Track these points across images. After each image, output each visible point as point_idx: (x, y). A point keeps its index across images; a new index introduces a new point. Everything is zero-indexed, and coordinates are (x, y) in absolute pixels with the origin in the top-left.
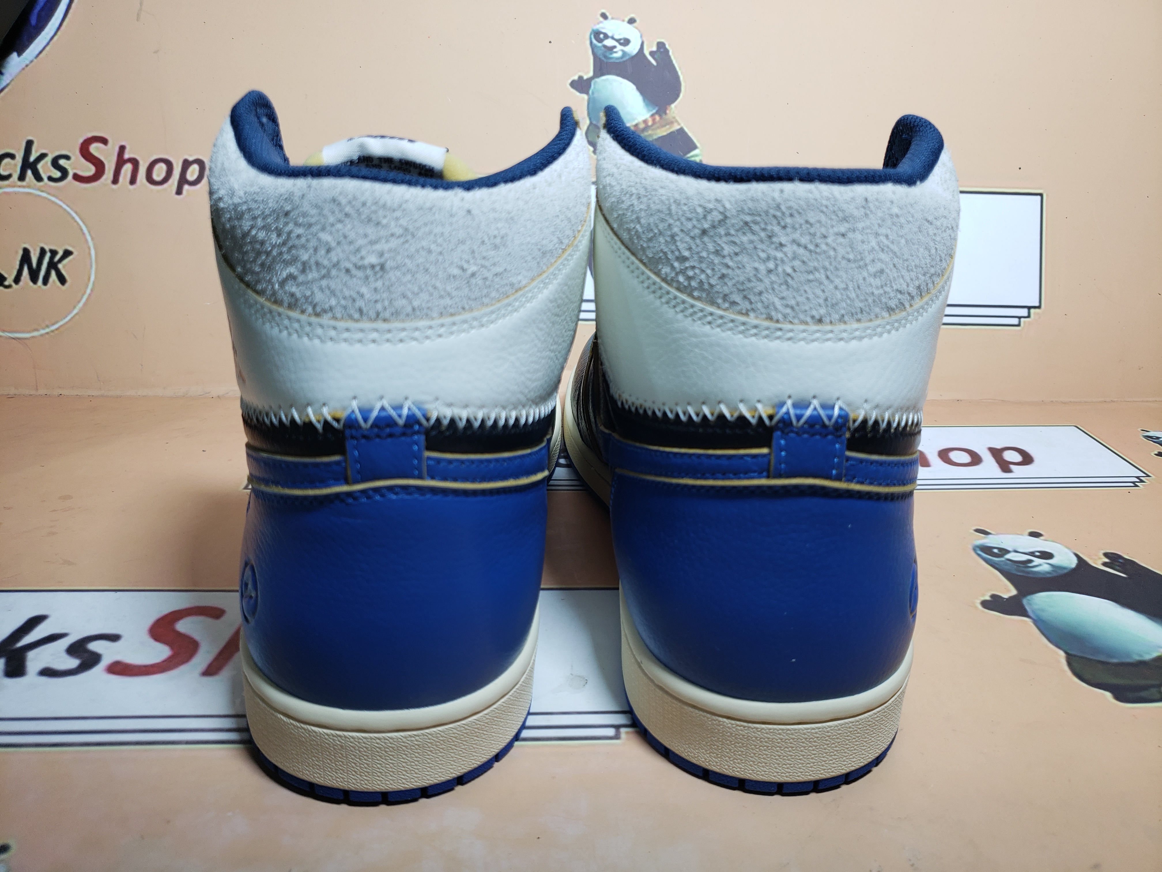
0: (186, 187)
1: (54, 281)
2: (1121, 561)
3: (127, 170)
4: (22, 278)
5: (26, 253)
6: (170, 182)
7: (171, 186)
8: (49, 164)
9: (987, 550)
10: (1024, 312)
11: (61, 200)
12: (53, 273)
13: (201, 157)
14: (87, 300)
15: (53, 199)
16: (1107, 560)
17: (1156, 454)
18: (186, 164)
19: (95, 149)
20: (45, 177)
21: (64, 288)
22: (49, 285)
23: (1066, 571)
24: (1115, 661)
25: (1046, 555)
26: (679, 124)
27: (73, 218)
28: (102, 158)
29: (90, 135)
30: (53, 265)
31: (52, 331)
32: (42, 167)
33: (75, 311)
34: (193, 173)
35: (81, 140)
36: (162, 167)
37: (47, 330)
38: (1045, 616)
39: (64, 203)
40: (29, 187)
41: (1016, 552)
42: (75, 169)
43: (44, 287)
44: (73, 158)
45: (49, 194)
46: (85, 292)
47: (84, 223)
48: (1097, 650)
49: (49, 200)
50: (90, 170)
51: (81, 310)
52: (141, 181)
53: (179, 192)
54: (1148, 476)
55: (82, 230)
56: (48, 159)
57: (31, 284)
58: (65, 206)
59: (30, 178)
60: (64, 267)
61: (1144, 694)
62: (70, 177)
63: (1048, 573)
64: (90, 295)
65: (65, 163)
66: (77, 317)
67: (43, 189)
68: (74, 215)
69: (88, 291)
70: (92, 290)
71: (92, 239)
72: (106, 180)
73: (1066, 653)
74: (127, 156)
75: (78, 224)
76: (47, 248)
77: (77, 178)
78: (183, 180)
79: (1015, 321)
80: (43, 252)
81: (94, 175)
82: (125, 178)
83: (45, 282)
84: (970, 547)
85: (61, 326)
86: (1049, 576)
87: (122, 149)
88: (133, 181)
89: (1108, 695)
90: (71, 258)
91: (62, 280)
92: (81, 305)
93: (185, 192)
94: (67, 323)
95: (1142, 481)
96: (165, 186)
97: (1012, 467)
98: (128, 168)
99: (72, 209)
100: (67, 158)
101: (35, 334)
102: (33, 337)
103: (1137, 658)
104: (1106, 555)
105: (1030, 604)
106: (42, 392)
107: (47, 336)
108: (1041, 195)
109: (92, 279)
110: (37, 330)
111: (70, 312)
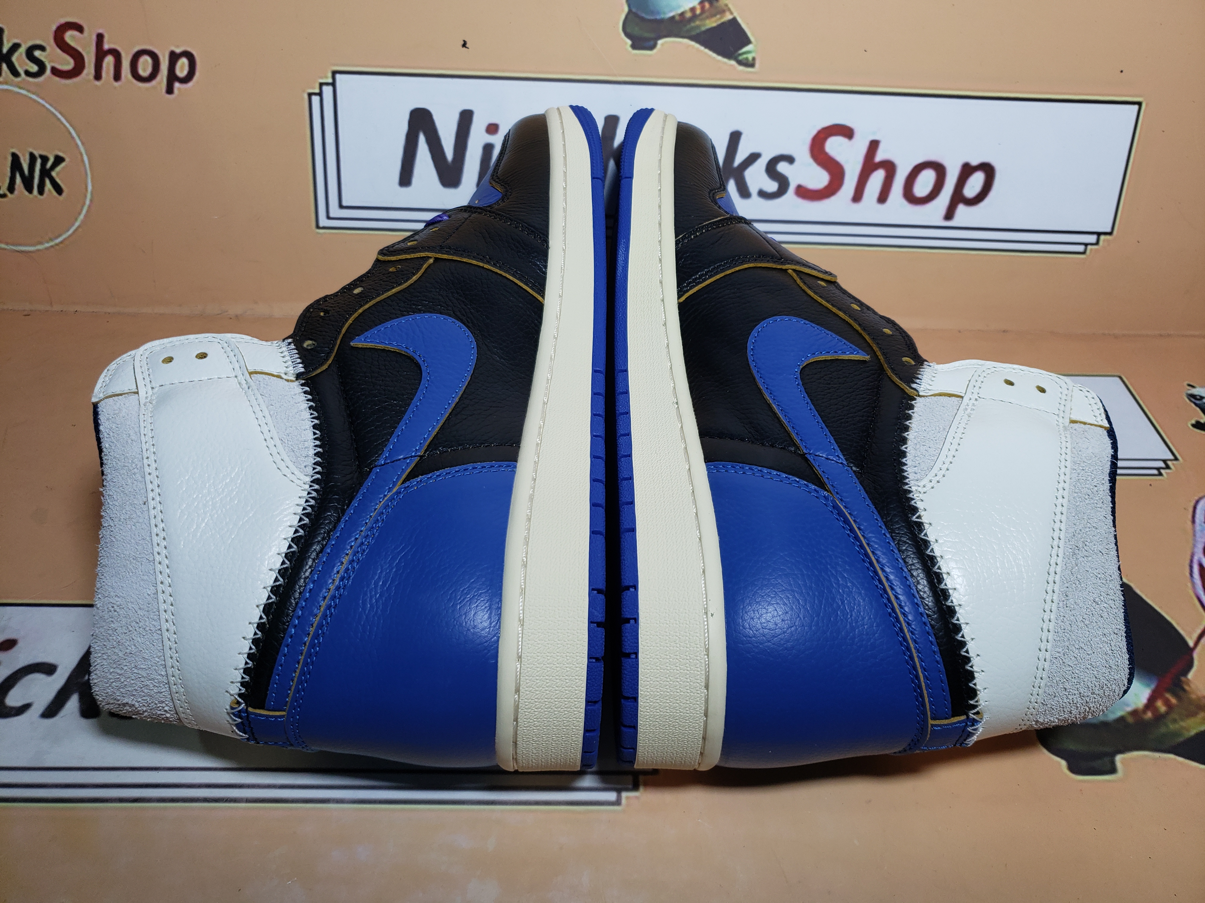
0: (177, 85)
1: (49, 190)
3: (108, 64)
4: (16, 187)
5: (15, 158)
6: (159, 78)
7: (160, 83)
8: (24, 56)
10: (1093, 239)
11: (43, 99)
14: (88, 211)
15: (34, 97)
17: (1193, 425)
19: (70, 36)
20: (21, 71)
21: (61, 198)
22: (45, 195)
26: (732, 13)
27: (59, 119)
28: (80, 49)
29: (63, 21)
31: (57, 245)
32: (17, 59)
33: (77, 224)
34: (182, 68)
35: (54, 28)
36: (147, 61)
39: (46, 102)
40: (6, 83)
42: (53, 61)
44: (48, 49)
45: (29, 91)
46: (84, 204)
47: (71, 125)
49: (30, 98)
51: (83, 222)
52: (126, 77)
53: (170, 90)
54: (1176, 459)
55: (70, 133)
56: (22, 50)
57: (26, 193)
59: (6, 73)
60: (58, 174)
62: (48, 71)
64: (89, 206)
65: (41, 55)
66: (80, 230)
67: (22, 86)
68: (59, 116)
69: (88, 202)
70: (91, 201)
71: (83, 143)
74: (106, 47)
75: (65, 126)
76: (36, 153)
77: (55, 72)
79: (1081, 248)
81: (74, 68)
82: (107, 73)
85: (65, 239)
87: (100, 38)
90: (63, 165)
91: (59, 190)
92: (82, 217)
93: (176, 91)
95: (1168, 467)
96: (154, 83)
100: (42, 48)
102: (38, 250)
106: (57, 308)
107: (52, 249)
108: (1139, 104)
109: (90, 188)
110: (41, 243)
111: (73, 225)
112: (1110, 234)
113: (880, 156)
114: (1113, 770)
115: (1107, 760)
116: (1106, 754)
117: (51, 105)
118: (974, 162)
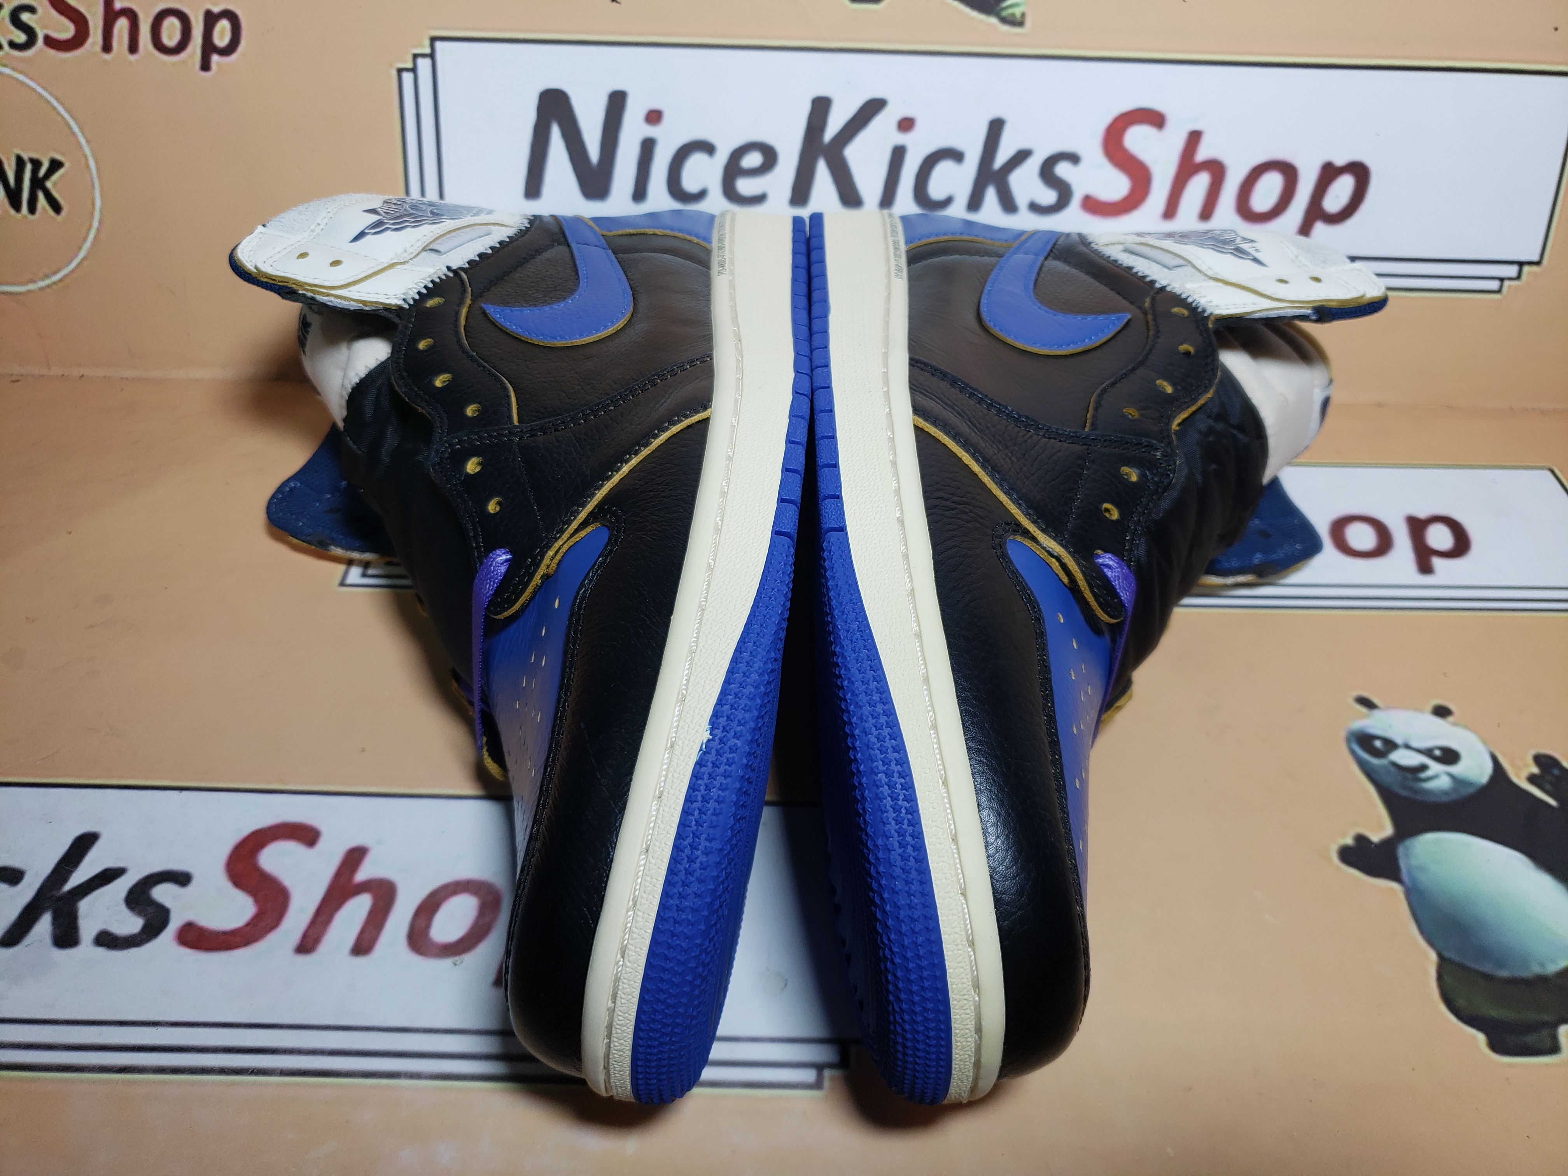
2: (1556, 772)
9: (1366, 740)
12: (41, 196)
13: (231, 7)
16: (1535, 770)
18: (211, 19)
23: (1471, 790)
24: (1504, 973)
25: (1449, 756)
30: (38, 184)
37: (48, 282)
38: (1425, 880)
41: (1408, 747)
43: (31, 217)
48: (1483, 952)
50: (66, 30)
58: (39, 89)
61: (1530, 1039)
63: (1445, 793)
72: (93, 44)
73: (1440, 956)
78: (209, 48)
80: (20, 163)
83: (32, 209)
86: (1445, 799)
88: (133, 47)
89: (1481, 1037)
94: (72, 271)
97: (1437, 562)
98: (122, 25)
99: (50, 94)
101: (32, 287)
103: (1536, 969)
104: (1538, 759)
105: (1407, 856)
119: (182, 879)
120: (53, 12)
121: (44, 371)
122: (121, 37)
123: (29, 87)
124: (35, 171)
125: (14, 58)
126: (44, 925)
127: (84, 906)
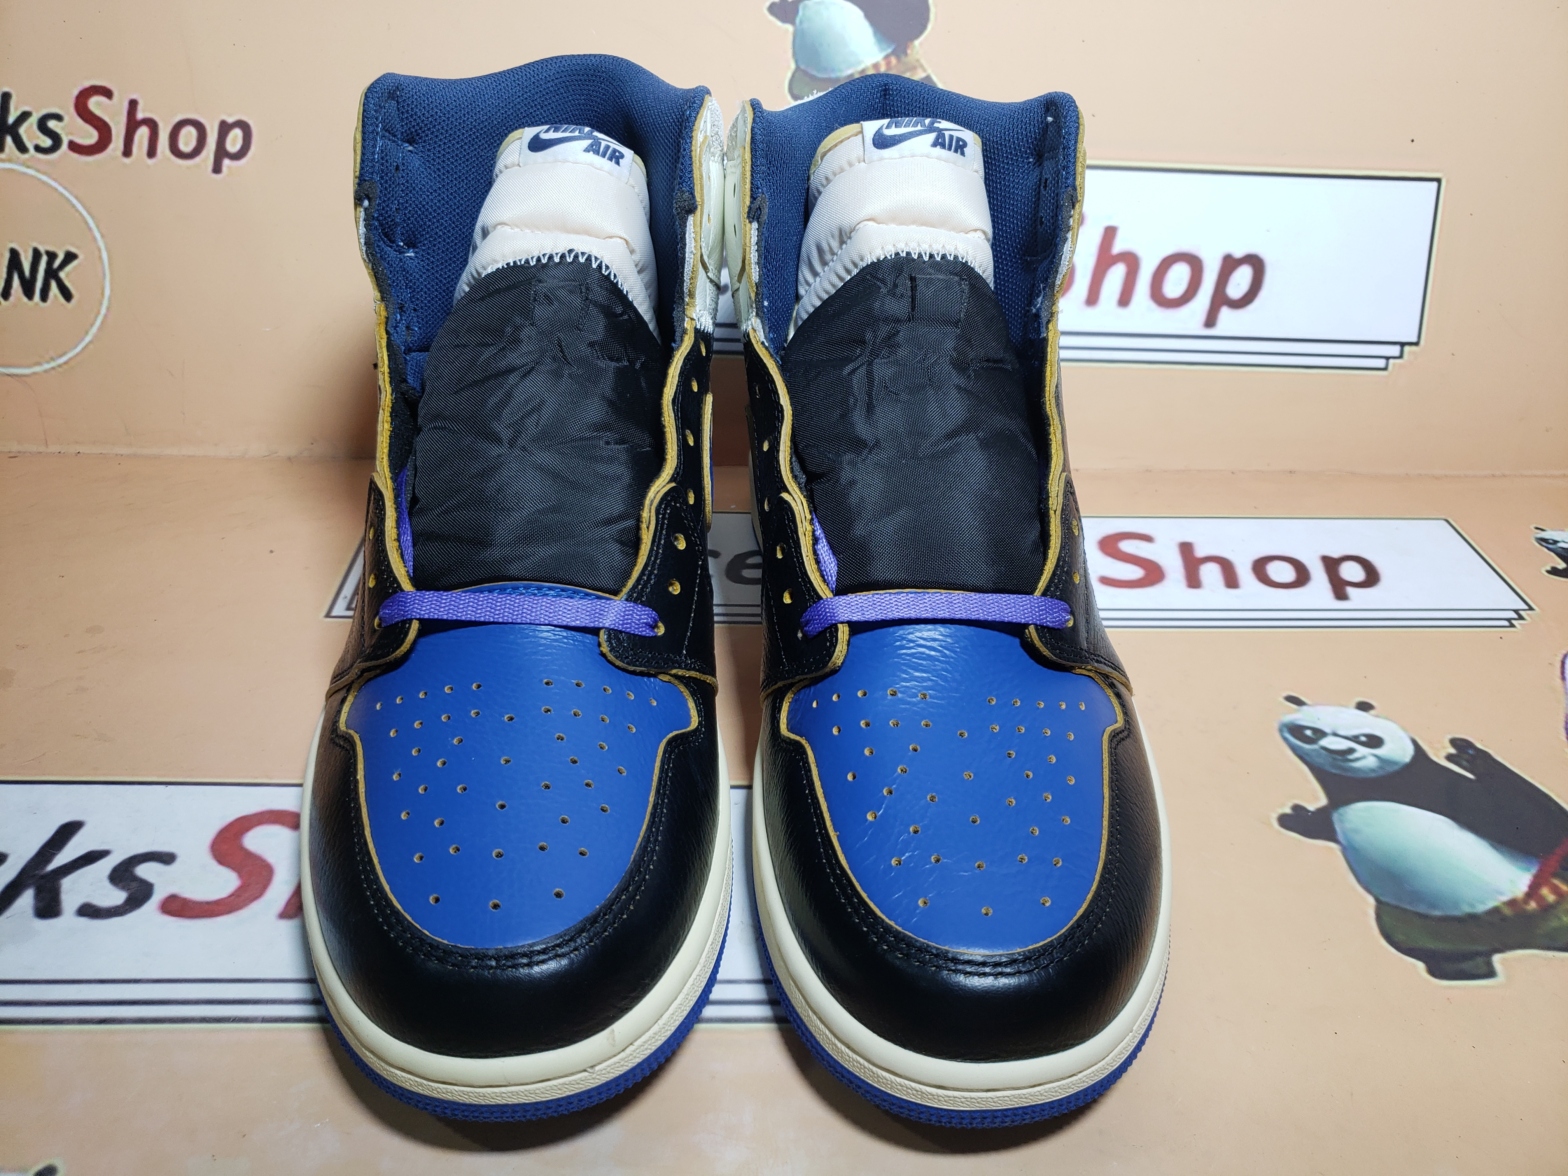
0: (226, 162)
1: (55, 296)
2: (1471, 752)
3: (142, 136)
4: (13, 291)
5: (14, 255)
6: (204, 153)
7: (205, 160)
8: (35, 127)
9: (1296, 730)
10: (1395, 350)
11: (55, 180)
12: (54, 285)
14: (102, 323)
15: (44, 178)
16: (1452, 751)
17: (1548, 572)
18: (225, 128)
19: (95, 104)
20: (30, 146)
21: (70, 305)
22: (49, 301)
23: (1396, 768)
24: (1437, 913)
25: (1374, 741)
26: (925, 70)
27: (74, 206)
28: (107, 119)
29: (87, 84)
30: (52, 274)
31: (60, 366)
32: (26, 131)
33: (88, 339)
34: (234, 141)
35: (76, 92)
36: (190, 133)
37: (53, 364)
38: (1358, 840)
39: (60, 184)
40: (10, 160)
41: (1335, 734)
42: (71, 134)
43: (42, 304)
44: (66, 119)
45: (38, 171)
46: (98, 313)
47: (89, 213)
48: (1417, 896)
49: (39, 180)
50: (89, 137)
51: (96, 336)
52: (163, 152)
53: (217, 169)
54: (1531, 609)
55: (86, 223)
56: (33, 120)
57: (25, 299)
58: (60, 189)
59: (10, 148)
60: (67, 275)
61: (1466, 966)
62: (65, 146)
63: (1373, 770)
64: (106, 316)
65: (57, 126)
66: (91, 346)
67: (29, 164)
68: (75, 201)
69: (103, 311)
70: (108, 309)
71: (102, 236)
72: (114, 150)
73: (1377, 900)
74: (140, 116)
75: (81, 214)
76: (42, 249)
77: (74, 147)
78: (221, 153)
79: (1381, 363)
80: (37, 255)
81: (97, 143)
82: (140, 147)
83: (44, 297)
84: (1276, 726)
85: (71, 359)
86: (1373, 775)
87: (133, 104)
88: (152, 152)
89: (1421, 966)
90: (75, 263)
91: (67, 294)
92: (94, 330)
93: (225, 169)
94: (77, 355)
96: (197, 160)
97: (1350, 590)
98: (143, 132)
99: (71, 193)
100: (58, 118)
101: (37, 369)
102: (35, 373)
103: (1467, 909)
104: (1454, 742)
105: (1341, 821)
106: (53, 448)
107: (53, 372)
108: (1439, 181)
109: (107, 292)
110: (39, 364)
111: (83, 339)
112: (1416, 344)
113: (1118, 247)
114: (1490, 973)
115: (1480, 960)
116: (1478, 954)
117: (65, 188)
118: (1238, 254)
119: (166, 858)
120: (80, 121)
121: (42, 449)
122: (141, 143)
123: (50, 186)
124: (50, 263)
125: (39, 160)
126: (27, 900)
127: (67, 883)
